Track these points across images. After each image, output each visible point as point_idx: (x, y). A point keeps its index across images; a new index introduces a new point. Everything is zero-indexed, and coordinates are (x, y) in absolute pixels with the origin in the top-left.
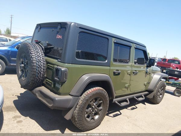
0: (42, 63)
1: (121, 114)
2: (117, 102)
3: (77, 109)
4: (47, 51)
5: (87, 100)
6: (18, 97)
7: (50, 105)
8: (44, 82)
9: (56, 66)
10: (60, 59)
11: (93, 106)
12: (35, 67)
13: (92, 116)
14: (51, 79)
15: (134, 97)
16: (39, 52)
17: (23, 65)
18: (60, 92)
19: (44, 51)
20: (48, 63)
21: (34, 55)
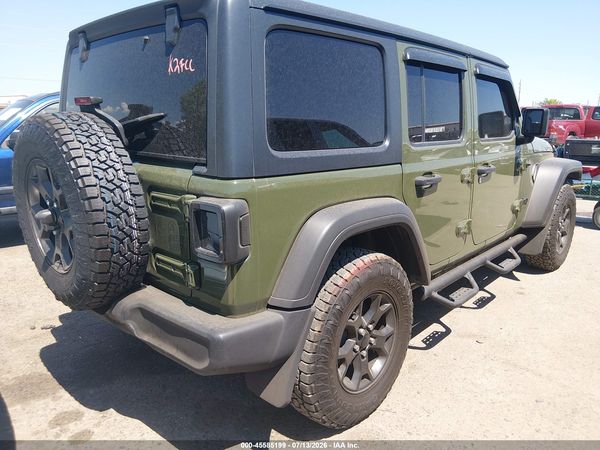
0: (128, 194)
1: (448, 331)
2: (435, 295)
3: (307, 356)
4: (137, 137)
5: (339, 314)
6: (55, 331)
7: (199, 366)
8: (149, 269)
9: (191, 199)
10: (205, 165)
11: (362, 330)
12: (101, 216)
13: (360, 369)
14: (179, 253)
15: (485, 262)
16: (103, 147)
17: (47, 213)
18: (230, 303)
19: (125, 140)
20: (150, 187)
21: (86, 161)
